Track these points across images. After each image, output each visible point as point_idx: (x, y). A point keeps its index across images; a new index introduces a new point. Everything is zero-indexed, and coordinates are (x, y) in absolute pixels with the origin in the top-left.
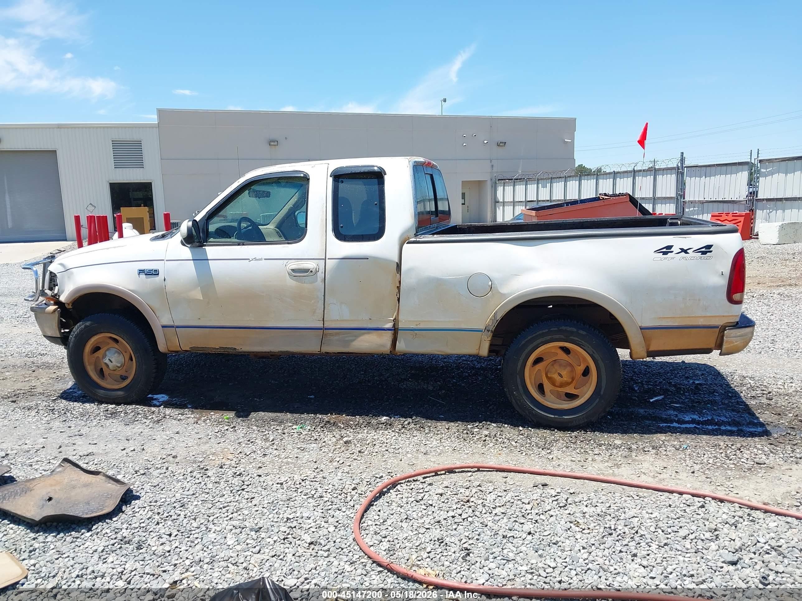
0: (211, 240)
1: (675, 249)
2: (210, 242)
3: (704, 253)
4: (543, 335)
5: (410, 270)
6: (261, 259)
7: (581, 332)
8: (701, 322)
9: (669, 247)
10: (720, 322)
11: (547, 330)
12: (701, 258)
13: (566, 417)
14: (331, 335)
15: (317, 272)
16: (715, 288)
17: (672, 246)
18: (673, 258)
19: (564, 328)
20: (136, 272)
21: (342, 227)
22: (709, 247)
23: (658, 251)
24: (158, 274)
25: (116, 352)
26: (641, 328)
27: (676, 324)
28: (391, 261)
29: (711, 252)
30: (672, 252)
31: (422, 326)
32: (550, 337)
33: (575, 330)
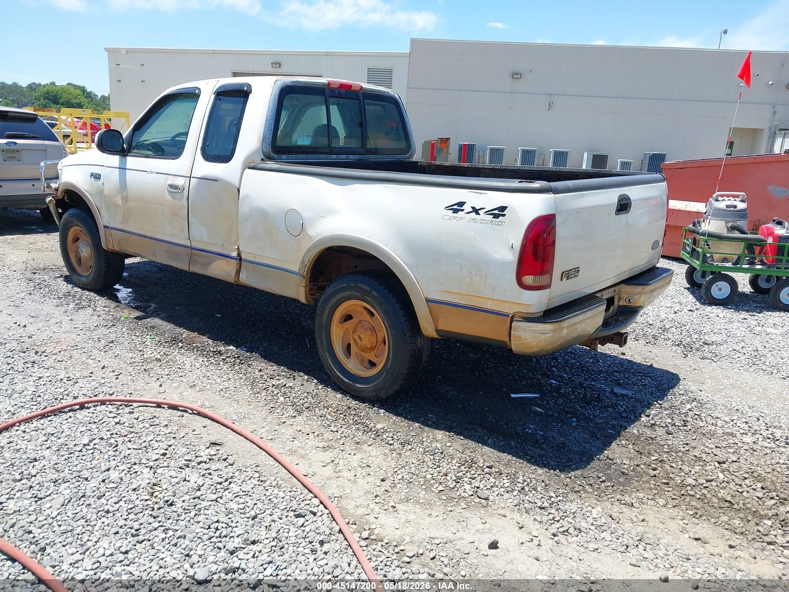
0: (135, 151)
1: (467, 208)
2: (134, 153)
3: (496, 216)
4: (343, 290)
5: (246, 197)
6: (153, 173)
7: (374, 293)
8: (489, 305)
9: (461, 204)
10: (510, 310)
11: (346, 285)
12: (492, 222)
13: (358, 385)
14: (196, 255)
15: (184, 189)
16: (503, 264)
17: (465, 203)
18: (462, 219)
19: (360, 285)
20: (90, 175)
21: (208, 146)
22: (503, 209)
23: (448, 208)
24: (100, 178)
25: (86, 244)
26: (428, 300)
27: (463, 302)
28: (233, 186)
29: (504, 215)
30: (463, 210)
31: (257, 260)
32: (349, 293)
33: (369, 289)
